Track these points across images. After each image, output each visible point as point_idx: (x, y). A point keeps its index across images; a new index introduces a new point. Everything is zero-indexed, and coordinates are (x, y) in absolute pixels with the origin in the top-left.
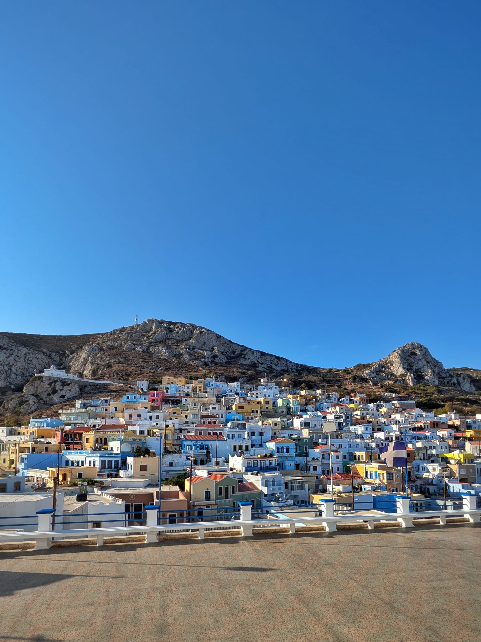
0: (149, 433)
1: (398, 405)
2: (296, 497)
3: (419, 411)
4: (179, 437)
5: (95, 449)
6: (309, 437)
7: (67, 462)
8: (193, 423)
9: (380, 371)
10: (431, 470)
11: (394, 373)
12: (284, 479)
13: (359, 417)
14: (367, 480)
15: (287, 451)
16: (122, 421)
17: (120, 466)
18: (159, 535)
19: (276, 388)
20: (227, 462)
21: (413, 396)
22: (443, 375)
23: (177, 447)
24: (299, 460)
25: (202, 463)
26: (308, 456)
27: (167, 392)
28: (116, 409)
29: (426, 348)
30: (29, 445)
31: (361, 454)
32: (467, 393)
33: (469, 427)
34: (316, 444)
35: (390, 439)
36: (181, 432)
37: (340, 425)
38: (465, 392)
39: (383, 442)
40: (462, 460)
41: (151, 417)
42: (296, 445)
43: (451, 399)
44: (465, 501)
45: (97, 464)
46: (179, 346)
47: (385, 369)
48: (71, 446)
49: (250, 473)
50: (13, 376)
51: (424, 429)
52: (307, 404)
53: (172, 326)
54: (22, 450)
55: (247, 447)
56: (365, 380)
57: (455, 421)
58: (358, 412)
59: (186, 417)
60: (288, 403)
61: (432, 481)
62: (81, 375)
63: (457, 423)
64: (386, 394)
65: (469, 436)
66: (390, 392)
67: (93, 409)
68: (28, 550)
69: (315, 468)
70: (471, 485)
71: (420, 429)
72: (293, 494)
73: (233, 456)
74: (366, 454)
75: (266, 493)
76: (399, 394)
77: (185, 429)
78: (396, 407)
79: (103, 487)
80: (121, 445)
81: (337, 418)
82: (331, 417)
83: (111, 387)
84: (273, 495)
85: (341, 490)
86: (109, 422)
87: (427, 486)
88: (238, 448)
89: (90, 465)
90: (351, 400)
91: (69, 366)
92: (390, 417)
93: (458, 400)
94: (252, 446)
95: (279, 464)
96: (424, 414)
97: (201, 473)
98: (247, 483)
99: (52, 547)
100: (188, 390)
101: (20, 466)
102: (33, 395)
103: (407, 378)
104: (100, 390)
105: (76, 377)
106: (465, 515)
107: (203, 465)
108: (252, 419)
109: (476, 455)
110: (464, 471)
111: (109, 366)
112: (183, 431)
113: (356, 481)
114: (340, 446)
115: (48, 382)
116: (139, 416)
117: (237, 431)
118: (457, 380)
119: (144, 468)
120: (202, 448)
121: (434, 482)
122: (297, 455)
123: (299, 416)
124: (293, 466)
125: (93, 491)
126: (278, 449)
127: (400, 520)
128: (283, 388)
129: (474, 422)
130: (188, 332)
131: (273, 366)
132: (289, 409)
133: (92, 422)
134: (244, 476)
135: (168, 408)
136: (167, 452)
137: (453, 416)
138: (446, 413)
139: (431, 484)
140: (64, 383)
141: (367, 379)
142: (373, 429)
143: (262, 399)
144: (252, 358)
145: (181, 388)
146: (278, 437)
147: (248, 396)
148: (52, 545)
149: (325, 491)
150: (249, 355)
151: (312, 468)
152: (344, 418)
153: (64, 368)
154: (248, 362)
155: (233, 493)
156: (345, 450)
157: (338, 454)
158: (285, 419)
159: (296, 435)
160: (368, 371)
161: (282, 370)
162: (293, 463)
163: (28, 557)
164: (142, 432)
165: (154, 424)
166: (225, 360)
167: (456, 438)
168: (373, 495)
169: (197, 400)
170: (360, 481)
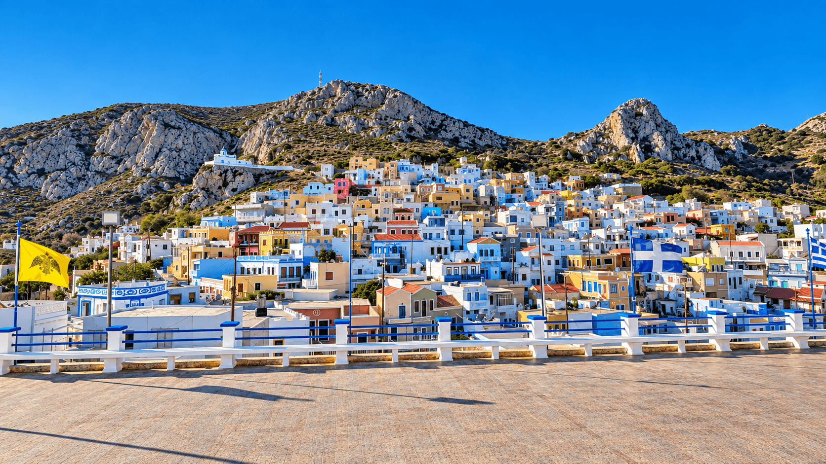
0: (335, 232)
1: (621, 191)
2: (502, 314)
3: (648, 199)
4: (368, 238)
5: (274, 254)
6: (517, 236)
7: (243, 269)
8: (385, 220)
9: (598, 143)
10: (666, 280)
11: (614, 144)
12: (489, 292)
13: (573, 209)
14: (585, 294)
15: (492, 255)
16: (304, 218)
17: (302, 273)
18: (350, 355)
19: (477, 170)
20: (423, 268)
21: (641, 176)
22: (678, 144)
23: (367, 250)
24: (505, 265)
25: (396, 270)
26: (515, 261)
27: (355, 179)
28: (297, 202)
29: (655, 105)
30: (201, 249)
31: (577, 258)
32: (711, 171)
33: (715, 221)
34: (524, 246)
35: (612, 238)
36: (371, 231)
37: (552, 219)
38: (708, 169)
39: (603, 242)
40: (708, 267)
41: (336, 213)
42: (502, 246)
43: (690, 181)
44: (710, 322)
45: (277, 272)
46: (368, 115)
47: (604, 139)
48: (247, 250)
49: (449, 283)
50: (182, 164)
51: (655, 224)
52: (513, 191)
53: (360, 89)
54: (195, 255)
55: (446, 249)
56: (578, 157)
57: (695, 212)
58: (572, 202)
59: (377, 211)
60: (492, 191)
61: (668, 295)
62: (255, 160)
63: (699, 214)
64: (606, 175)
65: (715, 233)
66: (611, 172)
67: (270, 203)
68: (213, 369)
69: (524, 277)
70: (721, 302)
71: (651, 224)
72: (500, 311)
73: (431, 260)
74: (583, 259)
75: (469, 310)
76: (621, 174)
77: (377, 227)
78: (618, 194)
79: (284, 300)
80: (304, 248)
81: (548, 210)
82: (541, 209)
83: (292, 175)
84: (476, 312)
85: (554, 307)
86: (290, 219)
87: (662, 303)
88: (436, 251)
89: (269, 273)
90: (563, 185)
91: (242, 149)
92: (611, 207)
93: (698, 183)
94: (452, 249)
95: (482, 271)
96: (654, 202)
97: (395, 282)
98: (448, 296)
99: (237, 365)
100: (379, 176)
101: (193, 273)
102: (203, 189)
103: (631, 152)
104: (277, 177)
105: (249, 164)
106: (710, 341)
107: (397, 272)
108: (451, 213)
109: (726, 259)
110: (711, 282)
111: (288, 147)
112: (373, 230)
113: (571, 295)
114: (552, 248)
115: (219, 172)
116: (323, 211)
117: (435, 230)
118: (697, 152)
119: (329, 276)
120: (395, 250)
121: (671, 297)
122: (503, 260)
123: (505, 208)
124: (498, 275)
125: (273, 306)
126: (481, 251)
127: (625, 345)
128: (485, 171)
129: (721, 214)
130: (380, 96)
131: (477, 140)
132: (492, 199)
133: (269, 220)
134: (444, 287)
135: (356, 201)
136: (355, 255)
137: (692, 204)
138: (683, 200)
139: (667, 299)
140: (236, 173)
141: (581, 155)
142: (591, 225)
143: (461, 187)
144: (454, 129)
145: (371, 173)
146: (480, 236)
147: (446, 183)
148: (236, 363)
149: (534, 307)
150: (451, 127)
151: (520, 277)
152: (555, 211)
153: (236, 152)
154: (449, 136)
155: (431, 309)
156: (557, 254)
157: (549, 258)
158: (488, 213)
159: (500, 233)
160: (582, 143)
161: (485, 145)
162: (498, 269)
163: (214, 376)
164: (327, 232)
165: (340, 221)
166: (423, 133)
167: (698, 236)
168: (593, 314)
169: (389, 189)
170: (576, 295)
